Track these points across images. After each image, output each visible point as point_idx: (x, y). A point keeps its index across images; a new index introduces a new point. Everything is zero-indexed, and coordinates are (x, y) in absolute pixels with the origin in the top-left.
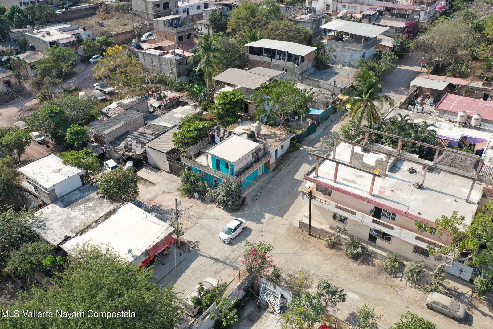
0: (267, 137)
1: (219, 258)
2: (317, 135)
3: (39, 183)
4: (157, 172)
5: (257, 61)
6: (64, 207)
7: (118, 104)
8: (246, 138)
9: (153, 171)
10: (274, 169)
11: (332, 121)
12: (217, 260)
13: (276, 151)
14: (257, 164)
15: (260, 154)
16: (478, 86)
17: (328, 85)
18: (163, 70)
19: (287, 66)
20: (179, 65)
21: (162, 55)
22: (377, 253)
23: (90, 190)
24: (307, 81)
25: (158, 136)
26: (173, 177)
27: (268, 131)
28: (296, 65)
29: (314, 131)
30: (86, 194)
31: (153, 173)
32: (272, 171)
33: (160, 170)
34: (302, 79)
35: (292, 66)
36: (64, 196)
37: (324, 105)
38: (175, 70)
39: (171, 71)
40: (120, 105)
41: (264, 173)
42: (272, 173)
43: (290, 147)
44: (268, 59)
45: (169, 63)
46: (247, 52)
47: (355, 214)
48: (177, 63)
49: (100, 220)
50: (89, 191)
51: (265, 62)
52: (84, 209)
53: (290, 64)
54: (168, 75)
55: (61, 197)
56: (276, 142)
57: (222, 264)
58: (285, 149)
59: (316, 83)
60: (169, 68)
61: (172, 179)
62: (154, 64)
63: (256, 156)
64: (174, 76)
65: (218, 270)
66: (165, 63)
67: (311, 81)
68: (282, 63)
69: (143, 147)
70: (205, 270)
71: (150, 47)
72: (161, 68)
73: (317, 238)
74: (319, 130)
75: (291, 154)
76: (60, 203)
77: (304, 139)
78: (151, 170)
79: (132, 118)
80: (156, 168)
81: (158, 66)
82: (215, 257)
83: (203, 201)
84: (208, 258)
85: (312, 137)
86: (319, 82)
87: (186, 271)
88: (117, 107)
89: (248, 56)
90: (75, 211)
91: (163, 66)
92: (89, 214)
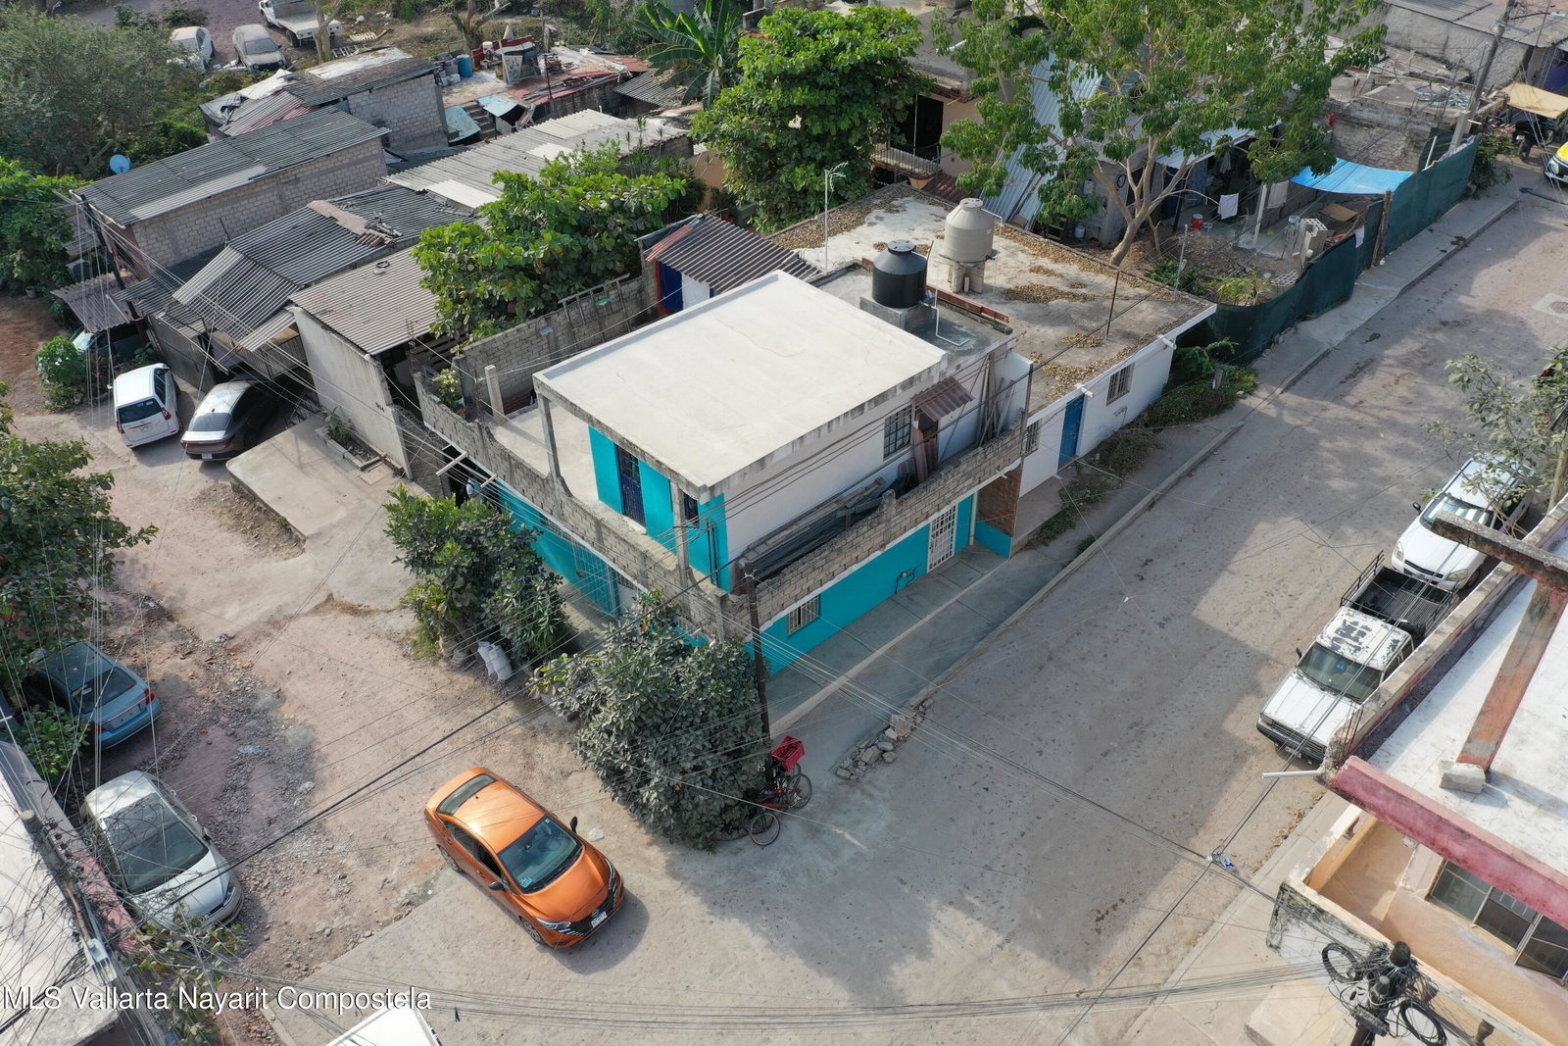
0: (1022, 306)
2: (1357, 324)
8: (863, 305)
9: (329, 454)
10: (1049, 531)
11: (1462, 243)
13: (1075, 411)
14: (912, 499)
15: (954, 424)
25: (384, 251)
27: (1037, 270)
29: (1343, 296)
32: (1029, 545)
37: (1415, 141)
41: (971, 553)
42: (1026, 558)
43: (1167, 389)
56: (1080, 343)
58: (1135, 400)
63: (917, 437)
69: (280, 311)
74: (1372, 296)
75: (1172, 436)
77: (1270, 343)
79: (319, 148)
85: (1326, 329)
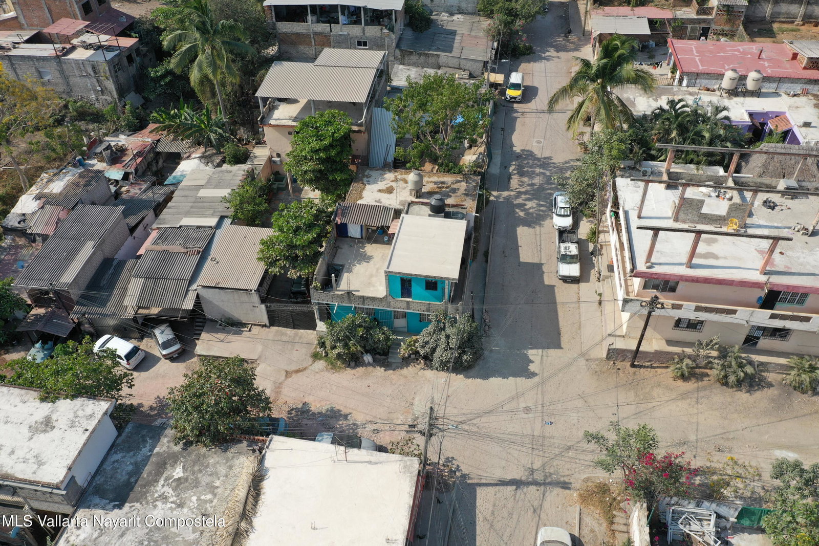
1: (517, 477)
3: (21, 476)
4: (239, 333)
5: (298, 35)
6: (120, 507)
7: (38, 197)
8: (430, 215)
9: (228, 332)
10: (475, 255)
11: (503, 130)
12: (517, 483)
16: (691, 17)
17: (456, 60)
18: (74, 89)
19: (368, 35)
20: (116, 72)
21: (65, 54)
22: (768, 363)
23: (143, 436)
24: (414, 58)
25: (204, 254)
26: (282, 334)
28: (386, 31)
30: (145, 451)
31: (231, 337)
32: (473, 260)
33: (244, 325)
34: (403, 56)
35: (378, 34)
36: (93, 477)
38: (110, 85)
39: (99, 88)
40: (46, 200)
44: (323, 27)
45: (90, 70)
46: (271, 18)
47: (734, 312)
48: (112, 67)
49: (248, 508)
50: (145, 441)
51: (315, 34)
52: (171, 491)
53: (373, 31)
54: (93, 97)
55: (90, 483)
57: (533, 488)
59: (431, 60)
60: (91, 82)
61: (284, 338)
62: (47, 78)
64: (109, 98)
65: (536, 504)
66: (77, 73)
67: (423, 58)
68: (356, 31)
69: (188, 291)
70: (511, 514)
71: (17, 40)
72: (68, 85)
73: (648, 367)
76: (96, 500)
78: (223, 330)
79: (103, 224)
80: (233, 325)
81: (60, 81)
82: (509, 477)
83: (387, 366)
84: (496, 485)
85: (494, 169)
86: (438, 56)
87: (478, 532)
88: (42, 207)
89: (274, 28)
90: (155, 507)
91: (72, 80)
92: (194, 498)
